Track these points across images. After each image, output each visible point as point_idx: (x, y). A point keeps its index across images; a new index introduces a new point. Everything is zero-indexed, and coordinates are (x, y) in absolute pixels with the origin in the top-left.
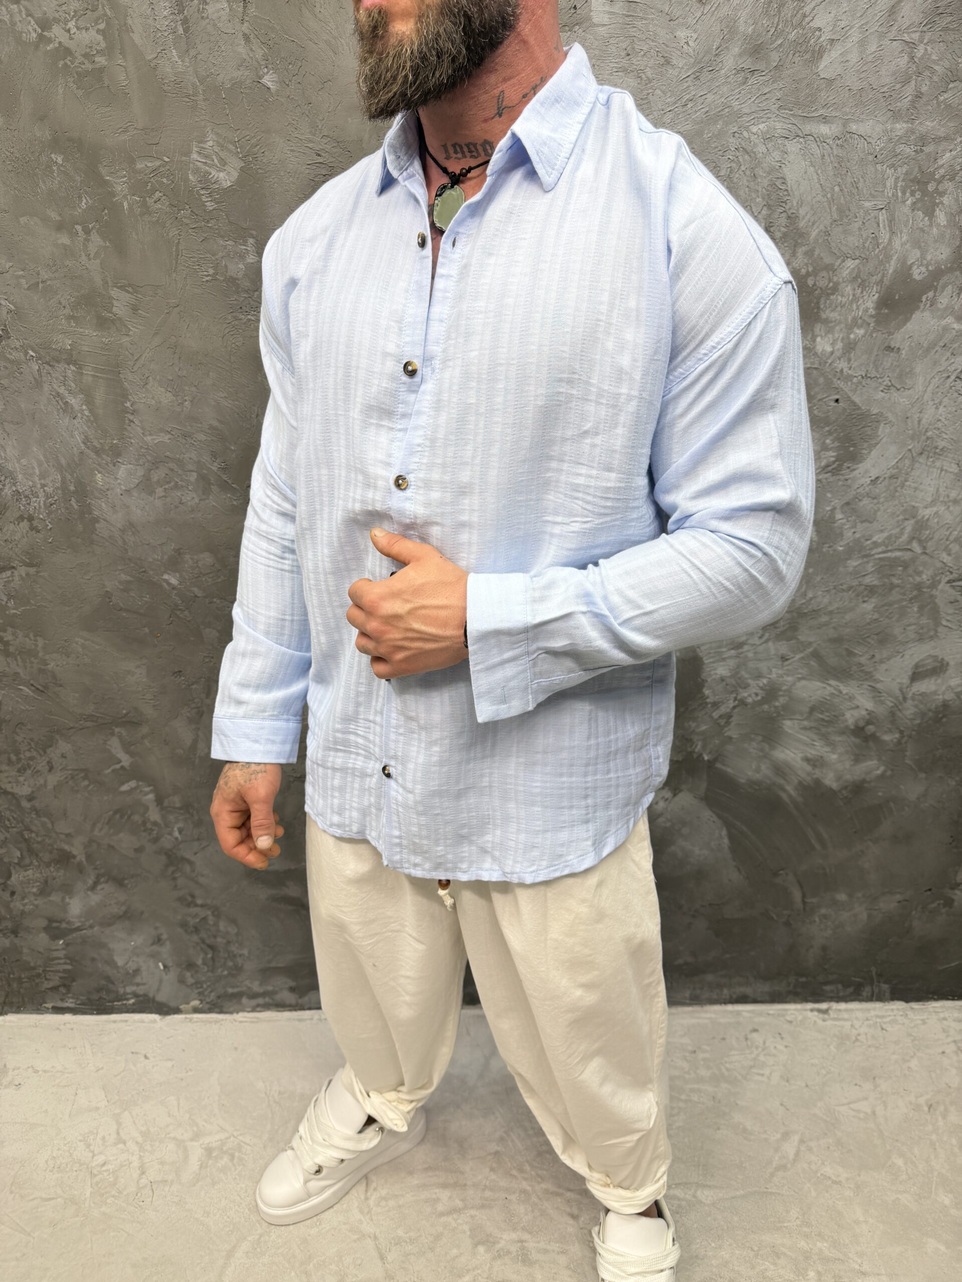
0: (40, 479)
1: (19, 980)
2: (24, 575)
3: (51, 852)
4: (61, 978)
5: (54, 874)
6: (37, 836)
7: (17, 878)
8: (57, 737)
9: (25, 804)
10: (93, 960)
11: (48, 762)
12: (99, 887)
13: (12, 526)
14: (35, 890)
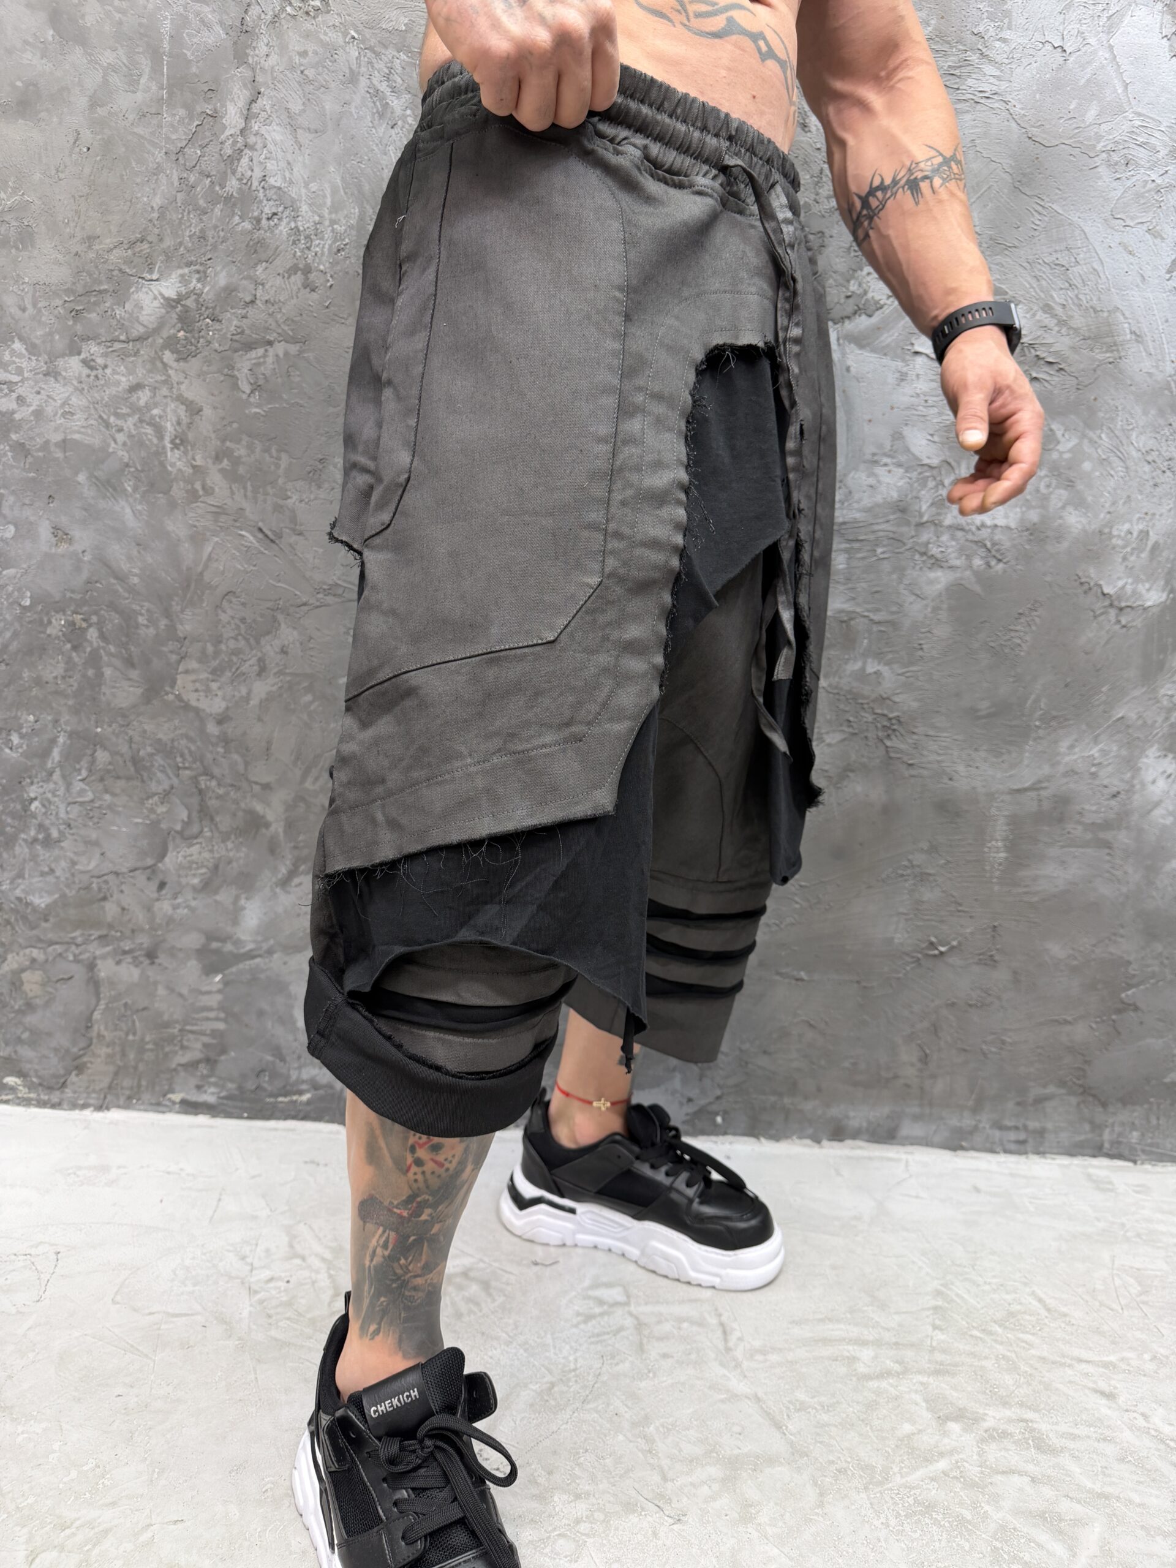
0: (330, 213)
1: (141, 1050)
2: (281, 355)
3: (234, 815)
4: (205, 1045)
5: (231, 854)
6: (219, 785)
7: (172, 860)
8: (280, 617)
9: (212, 729)
10: (261, 1013)
11: (260, 660)
12: (296, 881)
13: (279, 280)
14: (196, 881)
